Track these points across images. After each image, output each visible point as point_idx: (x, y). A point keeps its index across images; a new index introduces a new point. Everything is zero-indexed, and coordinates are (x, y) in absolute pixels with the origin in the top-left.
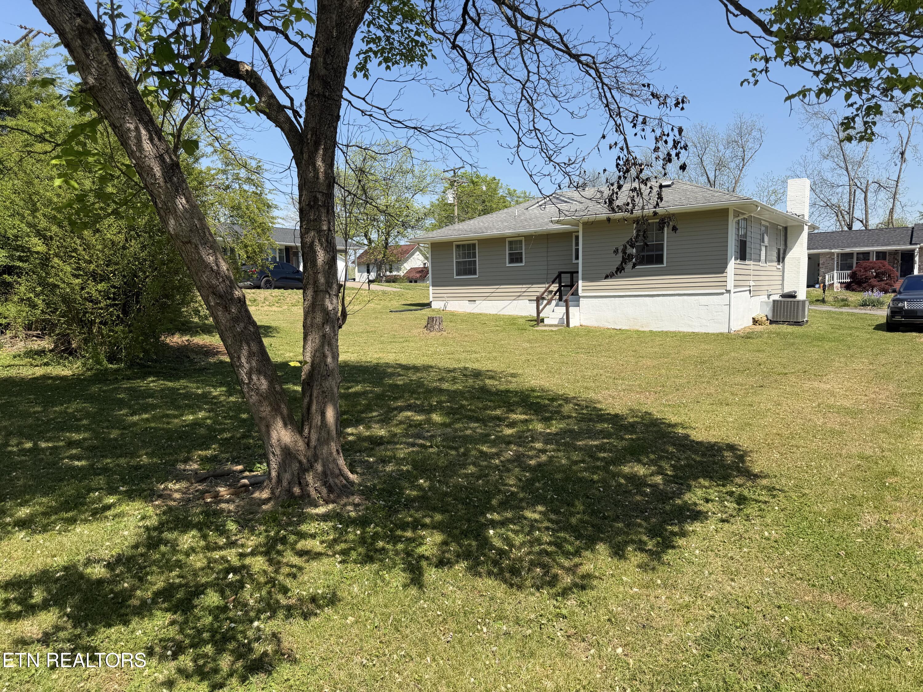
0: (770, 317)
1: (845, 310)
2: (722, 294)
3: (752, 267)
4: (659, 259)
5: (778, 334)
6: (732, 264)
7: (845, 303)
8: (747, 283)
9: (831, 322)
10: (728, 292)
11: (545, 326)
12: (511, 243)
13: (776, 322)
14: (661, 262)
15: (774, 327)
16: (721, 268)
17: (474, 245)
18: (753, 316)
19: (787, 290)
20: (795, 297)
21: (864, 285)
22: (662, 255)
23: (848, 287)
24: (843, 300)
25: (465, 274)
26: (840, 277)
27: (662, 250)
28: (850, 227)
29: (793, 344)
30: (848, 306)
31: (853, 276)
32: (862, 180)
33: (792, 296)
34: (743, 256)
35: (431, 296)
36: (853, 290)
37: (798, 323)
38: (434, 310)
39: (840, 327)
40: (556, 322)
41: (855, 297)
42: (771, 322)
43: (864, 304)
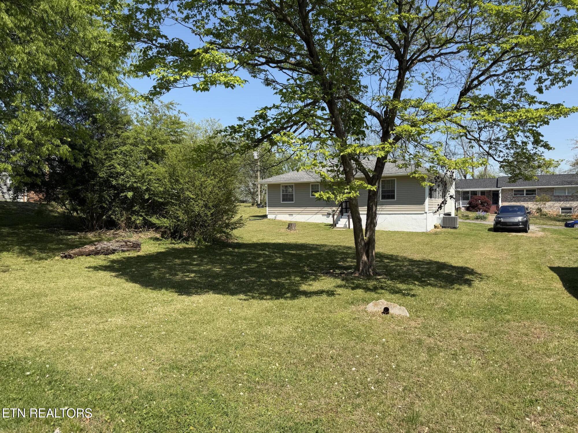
0: (442, 224)
1: (468, 221)
2: (423, 214)
3: (434, 201)
4: (393, 197)
5: (449, 233)
6: (427, 200)
7: (467, 218)
8: (432, 209)
9: (468, 227)
10: (426, 213)
11: (338, 228)
12: (312, 185)
13: (445, 227)
14: (394, 198)
15: (444, 229)
16: (422, 202)
17: (293, 186)
18: (434, 224)
19: (446, 212)
20: (450, 215)
21: (476, 208)
22: (394, 195)
23: (468, 209)
24: (466, 216)
25: (287, 201)
26: (463, 204)
27: (394, 193)
28: (465, 177)
29: (458, 237)
30: (469, 219)
31: (470, 203)
32: (470, 152)
33: (449, 214)
34: (431, 196)
35: (267, 212)
36: (470, 211)
37: (455, 228)
38: (269, 220)
39: (473, 230)
40: (343, 226)
41: (472, 214)
42: (443, 227)
43: (477, 218)
